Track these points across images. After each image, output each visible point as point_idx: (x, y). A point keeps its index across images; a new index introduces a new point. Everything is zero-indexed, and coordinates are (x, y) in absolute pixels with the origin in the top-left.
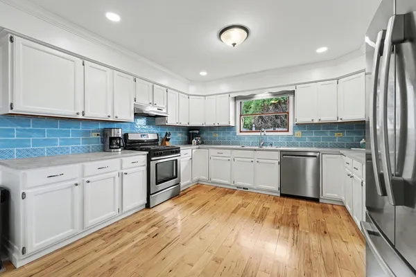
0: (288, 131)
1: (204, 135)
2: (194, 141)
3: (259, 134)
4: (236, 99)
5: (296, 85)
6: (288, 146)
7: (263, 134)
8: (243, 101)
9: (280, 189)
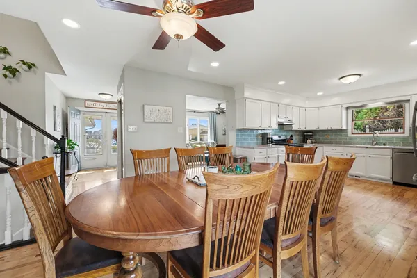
0: (404, 133)
1: (317, 136)
2: (309, 141)
3: (372, 135)
4: (347, 108)
5: (411, 95)
6: (403, 146)
7: (375, 135)
8: (354, 109)
9: (392, 178)
